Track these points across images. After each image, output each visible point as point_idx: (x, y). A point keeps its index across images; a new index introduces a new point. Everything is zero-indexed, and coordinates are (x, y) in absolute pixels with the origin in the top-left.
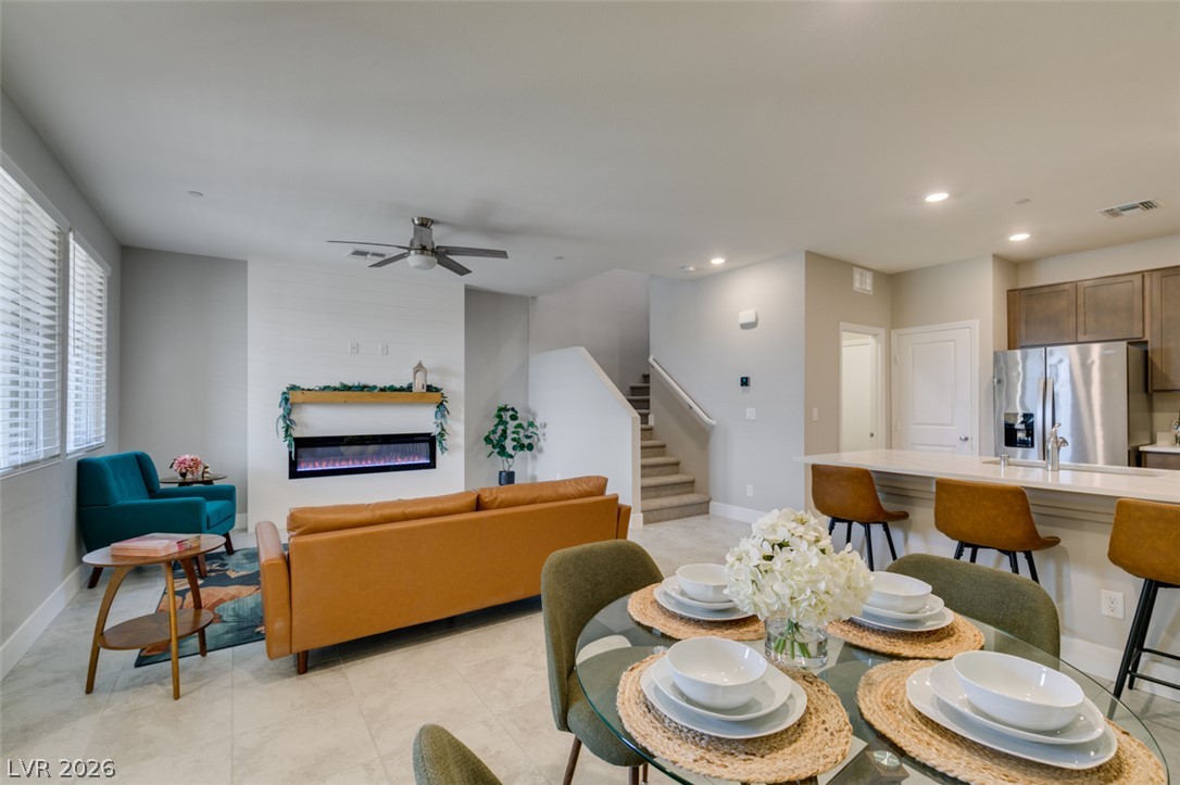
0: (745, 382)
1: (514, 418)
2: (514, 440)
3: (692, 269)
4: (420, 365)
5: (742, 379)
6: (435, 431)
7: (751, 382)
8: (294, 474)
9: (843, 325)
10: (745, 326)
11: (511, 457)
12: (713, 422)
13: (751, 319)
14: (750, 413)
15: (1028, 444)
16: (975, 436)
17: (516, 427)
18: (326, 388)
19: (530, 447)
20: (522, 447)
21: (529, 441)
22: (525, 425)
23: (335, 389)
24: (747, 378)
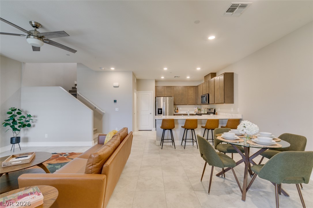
0: (115, 101)
1: (19, 113)
2: (20, 123)
3: (103, 69)
5: (114, 100)
7: (117, 101)
9: (135, 90)
10: (115, 87)
11: (19, 130)
12: (104, 112)
13: (118, 86)
14: (117, 109)
15: (161, 113)
16: (152, 113)
17: (20, 118)
19: (29, 125)
20: (24, 126)
21: (28, 123)
22: (26, 116)
24: (116, 100)
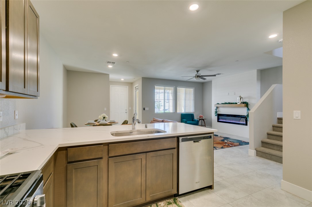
4: (240, 97)
6: (246, 114)
8: (218, 121)
18: (222, 104)
23: (224, 104)
